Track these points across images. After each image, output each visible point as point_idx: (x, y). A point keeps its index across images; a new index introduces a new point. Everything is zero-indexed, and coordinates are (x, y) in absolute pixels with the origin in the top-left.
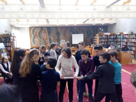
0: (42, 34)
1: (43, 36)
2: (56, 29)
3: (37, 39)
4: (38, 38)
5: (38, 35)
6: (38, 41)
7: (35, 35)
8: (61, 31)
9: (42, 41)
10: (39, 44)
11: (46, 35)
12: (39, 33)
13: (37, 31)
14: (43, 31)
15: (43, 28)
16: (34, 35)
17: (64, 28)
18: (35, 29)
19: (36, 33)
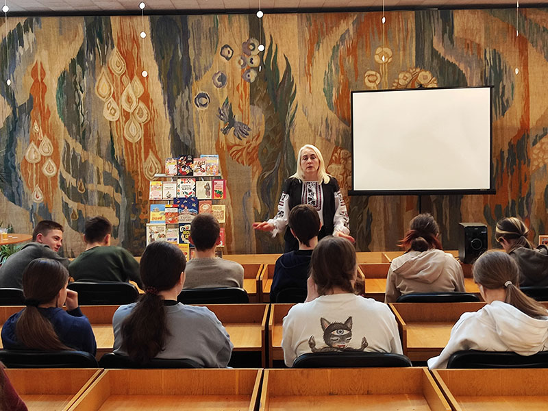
0: (104, 87)
1: (110, 114)
2: (256, 31)
3: (46, 141)
4: (49, 132)
5: (51, 99)
6: (50, 170)
7: (21, 99)
8: (311, 56)
9: (99, 164)
10: (60, 195)
11: (145, 98)
12: (62, 79)
13: (42, 57)
14: (115, 58)
15: (115, 21)
16: (11, 98)
17: (347, 26)
18: (29, 38)
19: (38, 75)
